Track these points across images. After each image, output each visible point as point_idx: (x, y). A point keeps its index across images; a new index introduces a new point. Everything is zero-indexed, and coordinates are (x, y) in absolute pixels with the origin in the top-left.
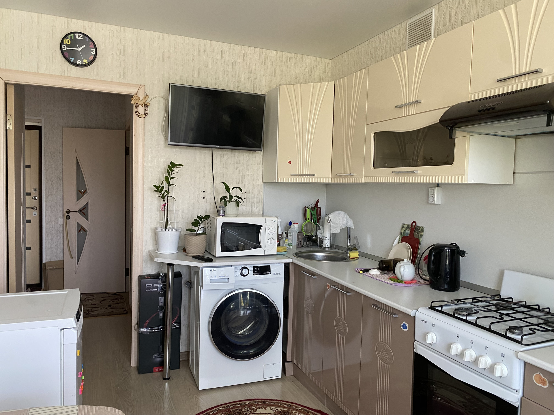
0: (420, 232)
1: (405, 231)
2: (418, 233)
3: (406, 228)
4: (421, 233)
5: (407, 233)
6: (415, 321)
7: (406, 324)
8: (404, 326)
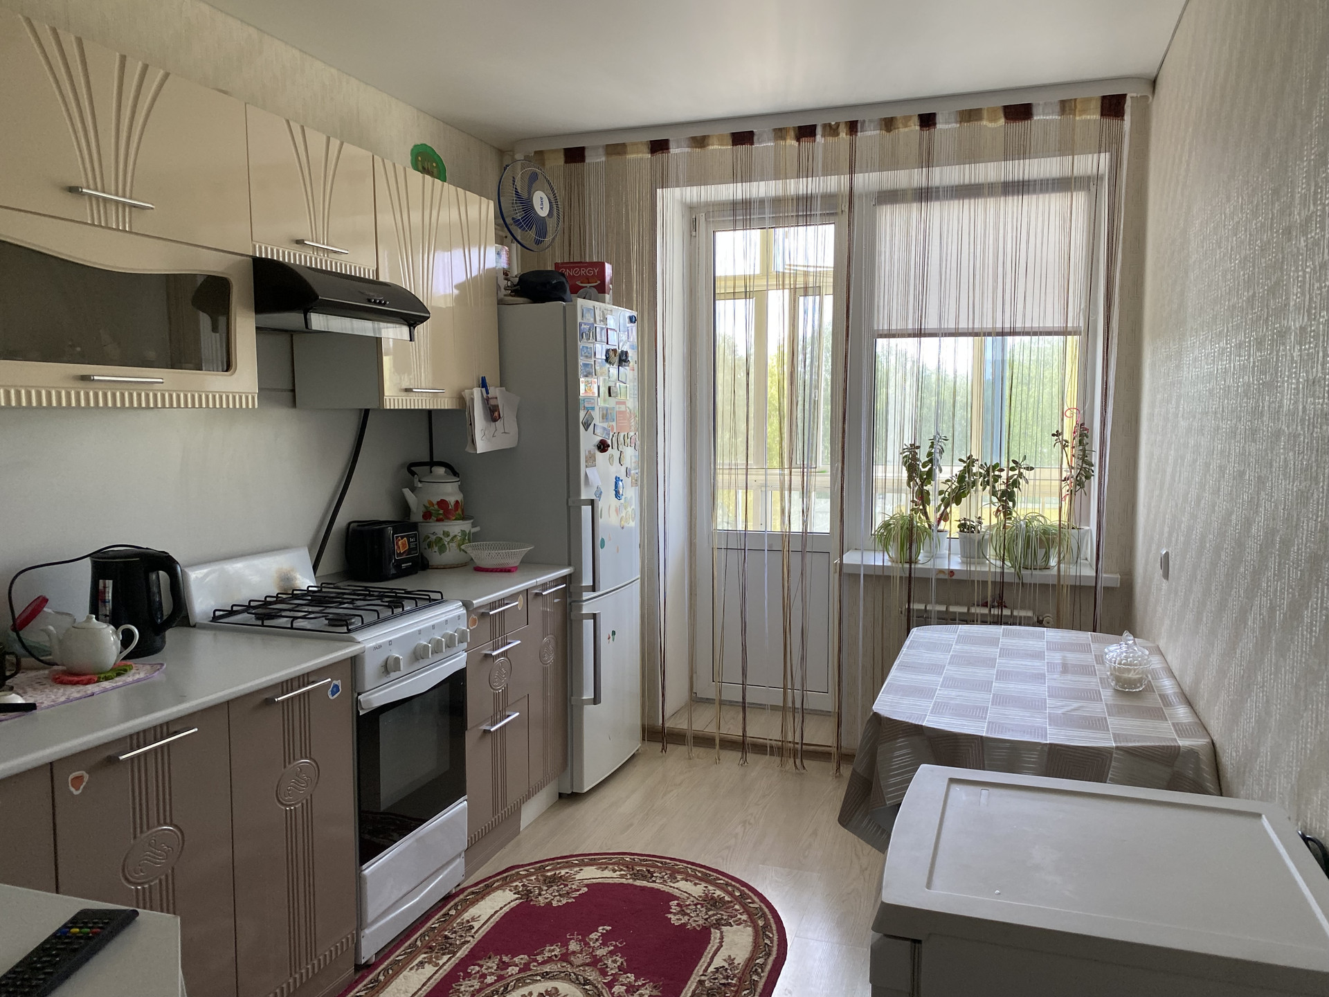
6: (354, 663)
7: (338, 682)
8: (335, 689)
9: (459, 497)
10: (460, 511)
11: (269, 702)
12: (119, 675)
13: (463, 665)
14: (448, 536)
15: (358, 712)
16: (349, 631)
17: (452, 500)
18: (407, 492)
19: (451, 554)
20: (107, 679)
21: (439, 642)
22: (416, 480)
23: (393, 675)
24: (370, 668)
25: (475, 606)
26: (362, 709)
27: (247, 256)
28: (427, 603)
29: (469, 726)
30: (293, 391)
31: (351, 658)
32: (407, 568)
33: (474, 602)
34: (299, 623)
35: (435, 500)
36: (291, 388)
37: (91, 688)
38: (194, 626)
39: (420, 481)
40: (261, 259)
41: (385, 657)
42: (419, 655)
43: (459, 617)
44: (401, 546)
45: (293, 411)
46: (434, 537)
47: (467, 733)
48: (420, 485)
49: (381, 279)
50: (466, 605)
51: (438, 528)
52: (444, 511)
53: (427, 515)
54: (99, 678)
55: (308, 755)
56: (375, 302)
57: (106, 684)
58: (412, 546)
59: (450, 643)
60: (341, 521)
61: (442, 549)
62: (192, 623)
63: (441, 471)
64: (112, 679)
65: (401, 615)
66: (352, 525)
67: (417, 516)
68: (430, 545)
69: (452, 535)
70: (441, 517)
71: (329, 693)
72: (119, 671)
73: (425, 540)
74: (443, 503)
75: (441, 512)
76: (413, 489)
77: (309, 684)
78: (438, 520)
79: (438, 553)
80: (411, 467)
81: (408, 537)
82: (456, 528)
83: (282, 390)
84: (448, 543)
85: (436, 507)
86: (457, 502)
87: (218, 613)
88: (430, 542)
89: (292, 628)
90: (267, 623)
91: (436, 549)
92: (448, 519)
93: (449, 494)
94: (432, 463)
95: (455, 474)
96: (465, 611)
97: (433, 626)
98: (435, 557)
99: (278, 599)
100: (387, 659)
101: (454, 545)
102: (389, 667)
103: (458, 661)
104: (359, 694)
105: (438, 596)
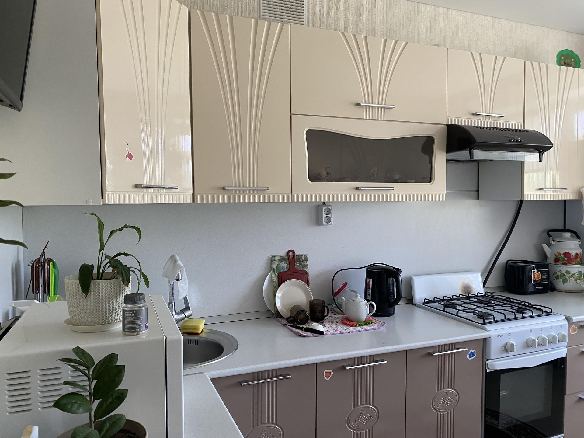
0: (303, 261)
1: (278, 265)
2: (300, 264)
3: (280, 261)
4: (305, 263)
5: (283, 268)
6: (485, 342)
7: (474, 351)
8: (471, 354)
9: (579, 251)
10: (578, 260)
11: (430, 354)
12: (366, 324)
13: (564, 355)
14: (569, 273)
15: (486, 370)
16: (485, 323)
17: (573, 253)
18: (545, 246)
19: (570, 284)
20: (360, 326)
21: (544, 339)
22: (551, 240)
23: (510, 353)
24: (494, 348)
25: (574, 321)
26: (489, 369)
27: (444, 125)
28: (540, 313)
29: (567, 392)
30: (478, 191)
31: (483, 339)
32: (539, 289)
33: (574, 318)
34: (460, 314)
35: (562, 252)
36: (477, 190)
37: (352, 329)
38: (415, 305)
39: (553, 240)
40: (452, 125)
41: (506, 342)
42: (529, 344)
43: (561, 326)
44: (536, 277)
45: (477, 201)
46: (560, 273)
47: (566, 397)
48: (553, 243)
49: (526, 129)
50: (568, 319)
51: (563, 269)
52: (568, 259)
53: (557, 260)
54: (356, 325)
55: (453, 387)
56: (514, 141)
57: (358, 328)
58: (544, 277)
59: (552, 341)
60: (503, 259)
61: (565, 281)
62: (414, 303)
63: (568, 235)
64: (362, 326)
65: (520, 318)
66: (509, 262)
67: (551, 261)
68: (557, 278)
69: (572, 273)
70: (566, 262)
71: (468, 356)
72: (367, 323)
73: (554, 275)
74: (567, 254)
75: (566, 259)
76: (549, 245)
77: (455, 349)
78: (563, 264)
79: (562, 283)
80: (549, 232)
81: (541, 272)
82: (575, 269)
83: (471, 191)
84: (569, 278)
85: (563, 256)
86: (577, 254)
87: (426, 301)
88: (557, 276)
89: (457, 315)
90: (446, 309)
91: (561, 280)
92: (570, 263)
93: (573, 249)
94: (565, 230)
95: (578, 237)
96: (566, 323)
97: (541, 329)
98: (560, 285)
99: (459, 299)
100: (507, 343)
101: (573, 279)
102: (507, 348)
103: (560, 352)
104: (487, 360)
105: (549, 311)
